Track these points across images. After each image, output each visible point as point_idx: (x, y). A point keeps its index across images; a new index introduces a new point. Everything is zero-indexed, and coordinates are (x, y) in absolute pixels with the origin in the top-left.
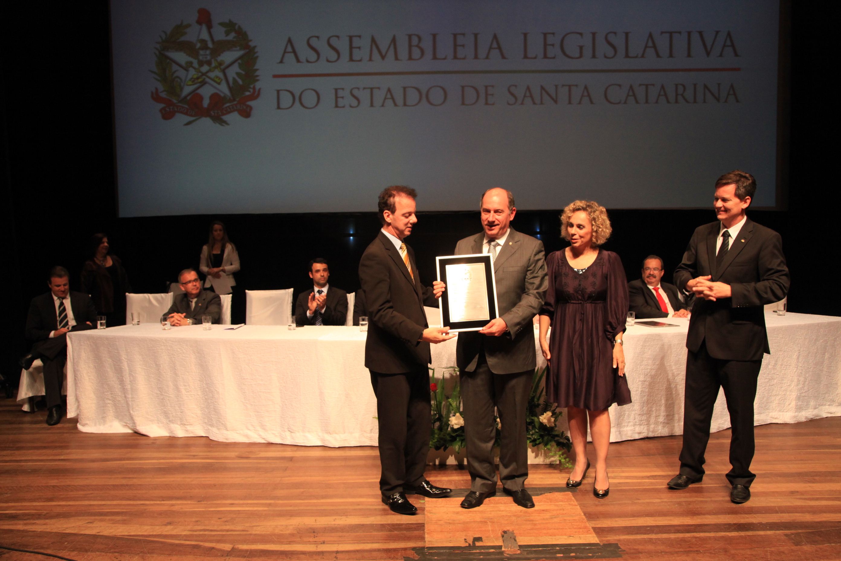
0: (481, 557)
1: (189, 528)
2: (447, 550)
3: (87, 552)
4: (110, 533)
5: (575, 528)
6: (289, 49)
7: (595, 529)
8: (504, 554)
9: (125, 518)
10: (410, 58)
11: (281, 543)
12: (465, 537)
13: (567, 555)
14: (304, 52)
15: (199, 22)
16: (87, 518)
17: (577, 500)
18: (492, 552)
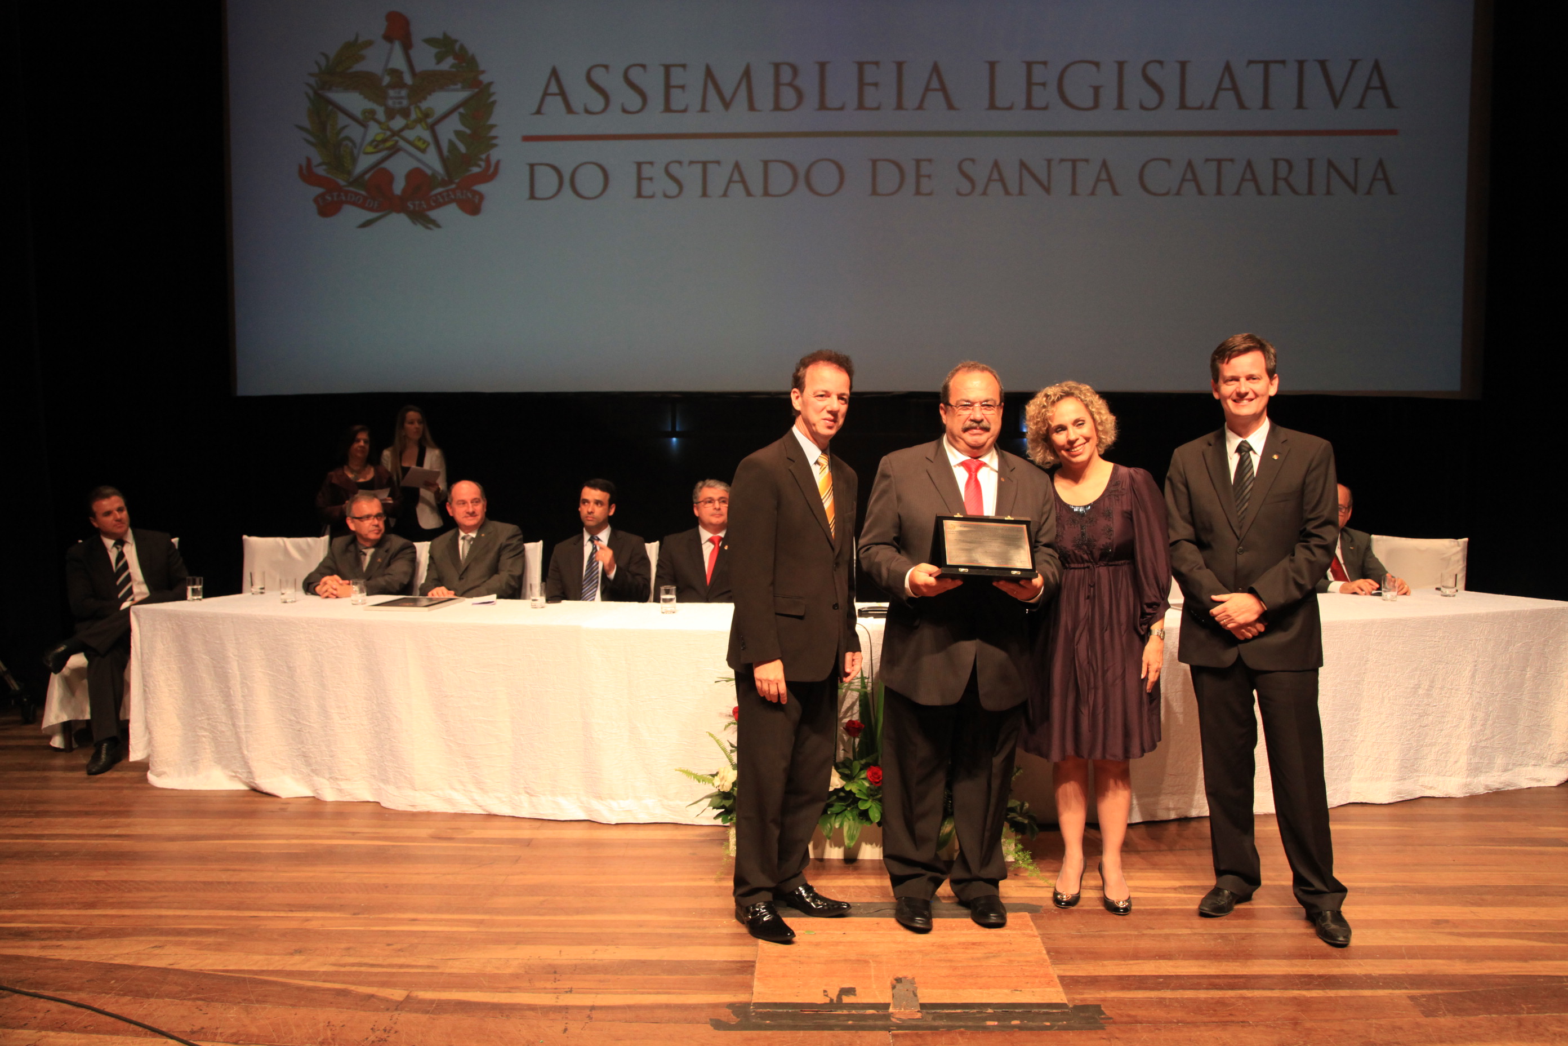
0: (850, 1022)
1: (333, 959)
2: (790, 1009)
3: (148, 998)
4: (192, 966)
5: (1027, 976)
6: (554, 88)
7: (1062, 978)
8: (892, 1019)
9: (220, 940)
10: (777, 107)
11: (495, 989)
12: (825, 988)
13: (1007, 1023)
14: (581, 94)
15: (388, 38)
16: (152, 938)
17: (1038, 927)
18: (870, 1014)
